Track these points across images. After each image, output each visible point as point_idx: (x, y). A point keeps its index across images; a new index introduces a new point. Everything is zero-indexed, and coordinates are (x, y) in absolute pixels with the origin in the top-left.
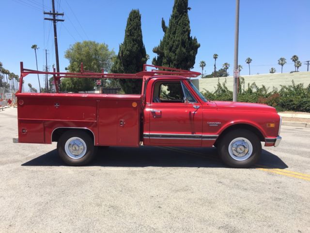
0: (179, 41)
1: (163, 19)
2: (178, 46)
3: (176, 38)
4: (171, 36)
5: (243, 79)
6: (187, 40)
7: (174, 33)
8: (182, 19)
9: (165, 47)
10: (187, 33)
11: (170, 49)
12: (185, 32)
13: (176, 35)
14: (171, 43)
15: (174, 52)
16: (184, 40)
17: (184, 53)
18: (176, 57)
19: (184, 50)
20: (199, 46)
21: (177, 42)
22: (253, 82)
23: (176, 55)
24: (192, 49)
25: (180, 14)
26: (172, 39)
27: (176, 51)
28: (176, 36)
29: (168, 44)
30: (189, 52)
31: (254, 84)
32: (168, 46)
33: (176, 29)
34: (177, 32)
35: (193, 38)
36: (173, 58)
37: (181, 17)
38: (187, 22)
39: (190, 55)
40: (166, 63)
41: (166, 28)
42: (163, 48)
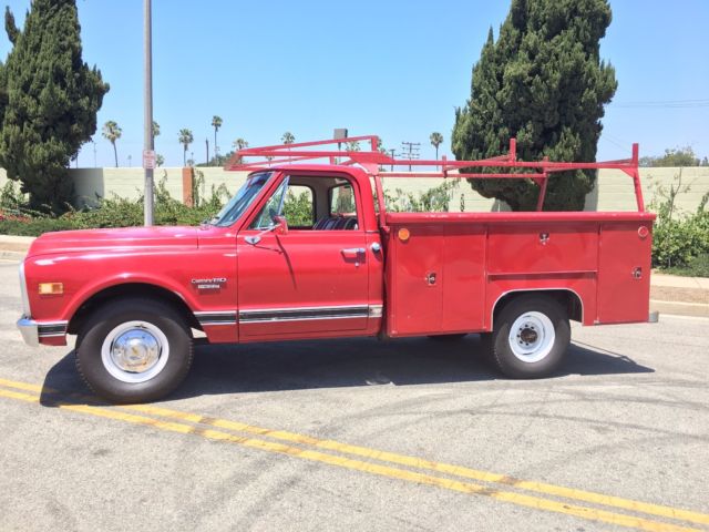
0: (47, 69)
1: (8, 8)
2: (44, 81)
3: (39, 61)
4: (27, 54)
5: (202, 175)
6: (70, 69)
7: (36, 48)
8: (57, 18)
9: (10, 81)
10: (69, 53)
11: (25, 88)
12: (64, 49)
13: (41, 53)
14: (26, 73)
15: (35, 96)
16: (63, 67)
17: (63, 103)
18: (40, 109)
19: (63, 95)
20: (107, 88)
21: (42, 72)
22: (220, 183)
23: (38, 103)
24: (87, 93)
25: (53, 4)
26: (29, 61)
27: (39, 93)
28: (39, 57)
29: (20, 74)
30: (75, 100)
31: (223, 187)
32: (19, 78)
33: (41, 40)
34: (42, 48)
35: (91, 68)
36: (31, 110)
37: (56, 11)
38: (71, 27)
39: (80, 109)
40: (15, 123)
41: (17, 32)
42: (7, 83)
